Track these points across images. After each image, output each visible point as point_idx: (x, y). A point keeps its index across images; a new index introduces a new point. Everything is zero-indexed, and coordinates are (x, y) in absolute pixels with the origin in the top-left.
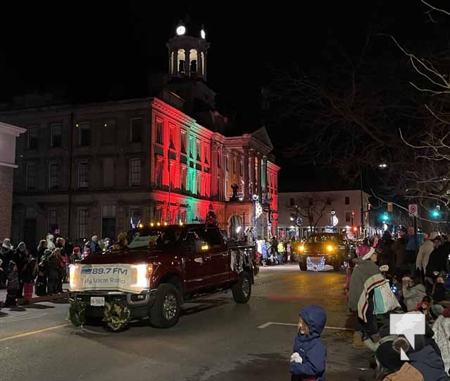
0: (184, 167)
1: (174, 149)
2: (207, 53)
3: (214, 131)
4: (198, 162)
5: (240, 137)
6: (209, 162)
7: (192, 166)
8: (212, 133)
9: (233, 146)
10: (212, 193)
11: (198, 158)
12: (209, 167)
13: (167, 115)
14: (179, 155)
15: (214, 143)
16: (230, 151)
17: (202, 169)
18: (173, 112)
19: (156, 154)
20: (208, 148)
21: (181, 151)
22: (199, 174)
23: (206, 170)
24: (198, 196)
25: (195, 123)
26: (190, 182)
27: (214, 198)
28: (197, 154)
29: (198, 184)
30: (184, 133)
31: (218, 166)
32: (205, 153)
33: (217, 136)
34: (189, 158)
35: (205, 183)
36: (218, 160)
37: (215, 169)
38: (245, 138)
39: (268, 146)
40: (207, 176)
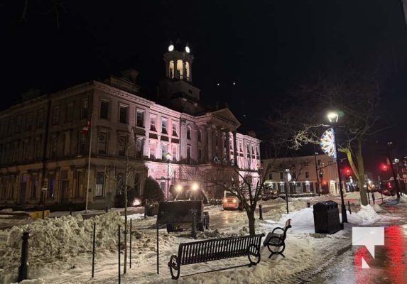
2: (191, 62)
5: (204, 116)
6: (178, 134)
8: (179, 113)
9: (201, 123)
10: (181, 157)
11: (164, 131)
12: (178, 138)
13: (117, 97)
14: (133, 128)
15: (182, 120)
16: (203, 127)
17: (170, 140)
18: (124, 94)
19: (98, 127)
20: (177, 124)
21: (138, 126)
22: (165, 143)
23: (174, 141)
24: (163, 160)
25: (155, 105)
26: (153, 150)
27: (182, 162)
28: (163, 129)
29: (163, 152)
30: (141, 111)
31: (188, 138)
32: (174, 128)
33: (185, 116)
34: (148, 131)
35: (174, 151)
36: (188, 133)
37: (184, 140)
38: (208, 116)
39: (235, 123)
40: (176, 145)
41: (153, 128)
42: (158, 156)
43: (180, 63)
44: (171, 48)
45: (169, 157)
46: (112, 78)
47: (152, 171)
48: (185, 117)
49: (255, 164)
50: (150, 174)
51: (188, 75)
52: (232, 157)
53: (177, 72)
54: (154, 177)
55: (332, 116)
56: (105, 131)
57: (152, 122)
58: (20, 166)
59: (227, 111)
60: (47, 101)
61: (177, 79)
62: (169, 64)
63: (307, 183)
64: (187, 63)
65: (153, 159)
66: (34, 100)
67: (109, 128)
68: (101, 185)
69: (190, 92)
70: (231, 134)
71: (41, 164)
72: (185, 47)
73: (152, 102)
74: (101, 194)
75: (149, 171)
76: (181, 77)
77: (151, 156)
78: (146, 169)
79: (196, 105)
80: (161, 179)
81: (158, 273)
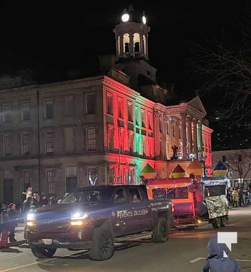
0: (131, 133)
1: (123, 118)
2: (148, 35)
3: (155, 102)
4: (143, 128)
5: (178, 106)
6: (152, 127)
7: (138, 131)
8: (154, 103)
9: (172, 114)
10: (155, 153)
11: (143, 125)
12: (153, 132)
13: (116, 90)
14: (127, 123)
15: (155, 112)
16: (170, 118)
17: (147, 134)
18: (121, 87)
19: (107, 123)
20: (151, 116)
21: (129, 120)
22: (144, 138)
24: (144, 156)
26: (137, 145)
28: (142, 122)
29: (144, 147)
30: (130, 104)
32: (149, 121)
33: (158, 106)
34: (135, 126)
35: (150, 146)
37: (158, 133)
38: (182, 107)
39: (201, 112)
40: (151, 139)
41: (137, 124)
42: (141, 153)
44: (125, 18)
46: (112, 70)
56: (111, 128)
60: (34, 91)
64: (144, 36)
71: (36, 160)
72: (142, 17)
73: (138, 94)
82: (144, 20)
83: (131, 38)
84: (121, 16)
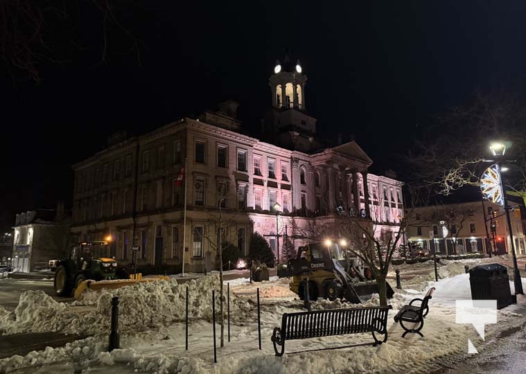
3: (291, 150)
6: (289, 179)
7: (259, 182)
9: (318, 163)
10: (294, 208)
11: (272, 175)
12: (290, 183)
13: (213, 136)
14: (234, 173)
15: (294, 161)
16: (321, 168)
17: (279, 186)
18: (222, 132)
19: (193, 173)
20: (287, 165)
21: (239, 170)
22: (273, 190)
23: (284, 187)
24: (272, 212)
25: (259, 142)
26: (259, 199)
27: (295, 213)
28: (270, 172)
29: (271, 201)
30: (243, 152)
31: (303, 182)
32: (283, 171)
33: (297, 154)
34: (252, 176)
35: (284, 199)
36: (302, 177)
37: (297, 185)
38: (327, 154)
39: (364, 161)
40: (286, 192)
41: (257, 172)
42: (265, 207)
43: (289, 87)
44: (278, 69)
45: (279, 208)
46: (207, 114)
47: (259, 226)
48: (297, 156)
49: (396, 215)
50: (256, 229)
51: (300, 102)
52: (362, 206)
53: (286, 98)
54: (261, 233)
55: (497, 147)
56: (202, 178)
57: (256, 165)
58: (109, 222)
59: (353, 146)
60: (135, 144)
61: (286, 108)
62: (276, 90)
63: (473, 239)
64: (298, 86)
65: (258, 210)
66: (121, 144)
67: (207, 174)
68: (200, 243)
69: (304, 123)
70: (360, 175)
71: (131, 219)
72: (296, 65)
73: (255, 140)
74: (199, 255)
75: (255, 226)
76: (292, 105)
77: (256, 206)
78: (251, 224)
79: (311, 139)
80: (271, 235)
81: (260, 348)
82: (299, 69)
83: (284, 88)
84: (274, 67)
